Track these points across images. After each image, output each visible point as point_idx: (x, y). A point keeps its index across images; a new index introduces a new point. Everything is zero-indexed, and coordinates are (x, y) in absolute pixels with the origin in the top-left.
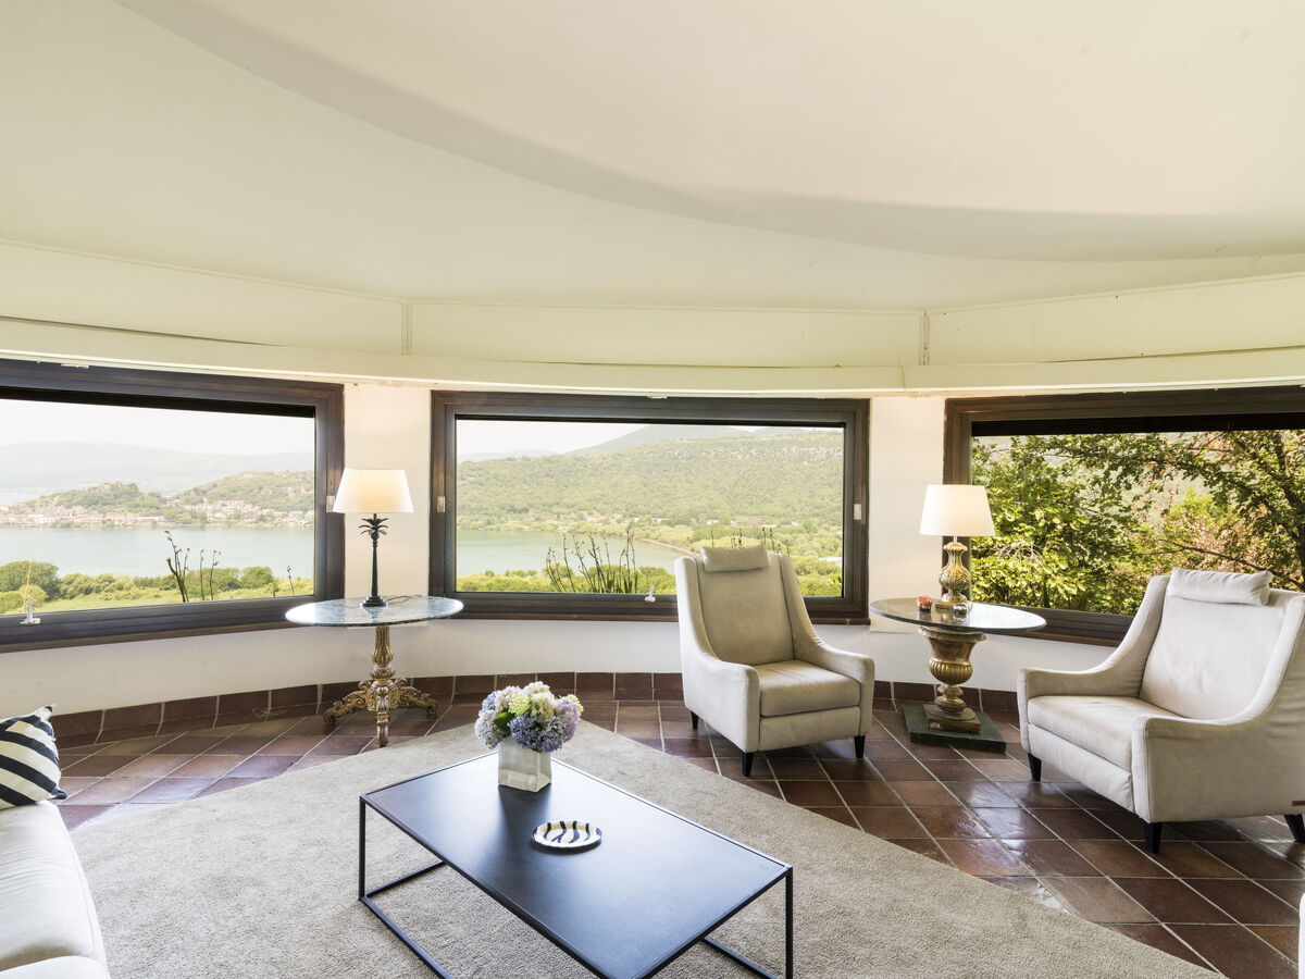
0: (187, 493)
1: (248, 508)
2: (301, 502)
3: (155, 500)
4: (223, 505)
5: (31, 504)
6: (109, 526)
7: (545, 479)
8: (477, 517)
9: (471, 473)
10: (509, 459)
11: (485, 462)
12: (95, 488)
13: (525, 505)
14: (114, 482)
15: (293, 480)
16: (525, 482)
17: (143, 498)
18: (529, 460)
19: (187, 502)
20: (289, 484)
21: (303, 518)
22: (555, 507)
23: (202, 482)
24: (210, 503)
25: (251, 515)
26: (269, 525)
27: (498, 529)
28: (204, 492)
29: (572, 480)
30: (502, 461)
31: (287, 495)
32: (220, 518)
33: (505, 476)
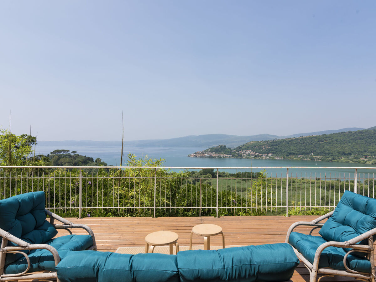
0: (237, 148)
1: (252, 153)
2: (267, 151)
3: (230, 150)
4: (246, 152)
5: (205, 151)
6: (220, 158)
7: (359, 141)
8: (328, 156)
9: (326, 139)
10: (342, 133)
11: (331, 134)
12: (217, 147)
13: (350, 152)
14: (221, 145)
15: (264, 143)
16: (349, 142)
17: (227, 150)
18: (351, 132)
19: (237, 151)
20: (263, 145)
21: (267, 156)
22: (364, 153)
23: (241, 144)
24: (242, 151)
25: (253, 155)
26: (258, 158)
27: (338, 162)
28: (241, 148)
29: (373, 141)
30: (339, 133)
31: (262, 148)
32: (245, 156)
33: (340, 140)
